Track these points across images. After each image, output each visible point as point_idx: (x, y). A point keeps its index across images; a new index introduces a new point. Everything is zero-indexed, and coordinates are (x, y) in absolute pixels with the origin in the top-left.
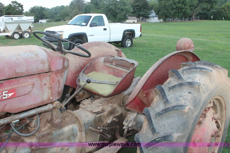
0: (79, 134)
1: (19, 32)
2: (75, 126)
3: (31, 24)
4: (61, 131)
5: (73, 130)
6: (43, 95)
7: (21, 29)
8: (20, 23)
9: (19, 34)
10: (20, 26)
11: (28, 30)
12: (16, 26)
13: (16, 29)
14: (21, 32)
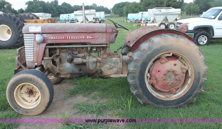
0: (120, 63)
1: (165, 23)
2: (118, 59)
3: (177, 16)
4: (111, 59)
5: (117, 60)
6: (103, 40)
7: (167, 20)
8: (167, 15)
9: (165, 25)
10: (167, 18)
11: (174, 22)
12: (163, 17)
13: (163, 21)
14: (168, 24)
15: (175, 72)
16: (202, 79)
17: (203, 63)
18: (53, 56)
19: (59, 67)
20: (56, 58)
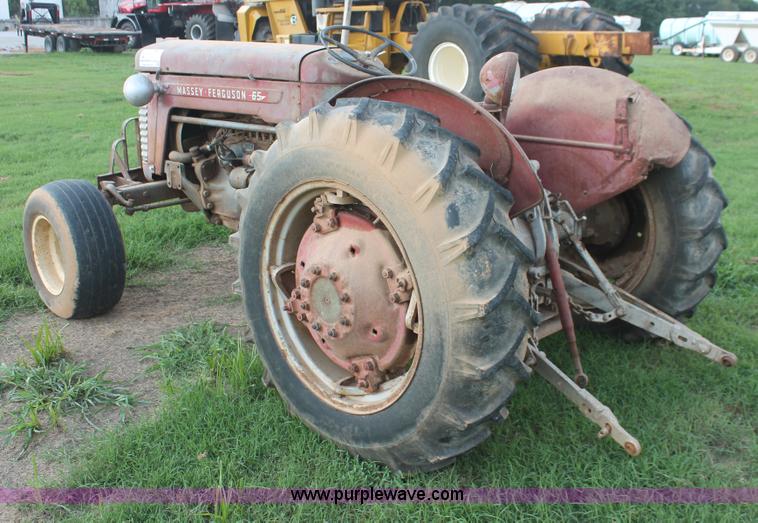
15: (339, 283)
16: (459, 358)
17: (462, 272)
18: (191, 150)
19: (205, 189)
20: (198, 160)
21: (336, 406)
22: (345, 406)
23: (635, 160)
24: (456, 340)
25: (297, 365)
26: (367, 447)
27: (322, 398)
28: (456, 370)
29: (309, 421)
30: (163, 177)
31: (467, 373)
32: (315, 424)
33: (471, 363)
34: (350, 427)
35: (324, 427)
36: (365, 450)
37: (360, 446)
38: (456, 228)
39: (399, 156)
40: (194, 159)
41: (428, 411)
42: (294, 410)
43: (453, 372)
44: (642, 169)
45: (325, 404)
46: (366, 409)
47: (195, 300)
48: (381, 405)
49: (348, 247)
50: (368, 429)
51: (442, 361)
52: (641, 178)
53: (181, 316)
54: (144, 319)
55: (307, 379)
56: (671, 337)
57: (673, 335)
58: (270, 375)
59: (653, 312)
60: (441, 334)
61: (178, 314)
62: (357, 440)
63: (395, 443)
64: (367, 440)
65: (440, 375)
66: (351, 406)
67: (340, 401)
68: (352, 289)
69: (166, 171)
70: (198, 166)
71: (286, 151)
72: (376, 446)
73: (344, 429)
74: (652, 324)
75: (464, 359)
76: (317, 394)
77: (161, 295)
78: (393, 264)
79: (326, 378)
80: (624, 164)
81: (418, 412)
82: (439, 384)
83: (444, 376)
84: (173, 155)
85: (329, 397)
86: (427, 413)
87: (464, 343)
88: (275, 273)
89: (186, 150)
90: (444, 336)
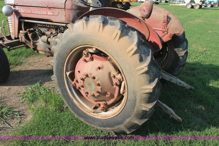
6: (62, 18)
15: (96, 79)
16: (141, 104)
17: (144, 77)
18: (27, 30)
19: (32, 42)
20: (30, 33)
21: (92, 116)
22: (95, 116)
23: (168, 34)
24: (141, 99)
25: (77, 103)
26: (105, 128)
27: (87, 113)
28: (140, 108)
29: (82, 120)
30: (18, 38)
31: (144, 109)
32: (84, 121)
33: (146, 106)
34: (98, 122)
35: (88, 122)
36: (103, 129)
37: (102, 128)
38: (142, 62)
39: (120, 37)
40: (28, 33)
41: (129, 120)
42: (76, 116)
43: (139, 109)
44: (170, 36)
45: (88, 115)
46: (104, 117)
47: (32, 75)
48: (109, 116)
49: (98, 67)
50: (105, 123)
51: (135, 105)
52: (170, 39)
53: (28, 81)
54: (17, 83)
55: (81, 107)
56: (176, 83)
57: (177, 82)
58: (67, 105)
59: (171, 76)
60: (135, 97)
61: (27, 80)
62: (101, 126)
63: (115, 128)
64: (104, 126)
65: (134, 109)
66: (98, 116)
67: (93, 114)
68: (100, 81)
69: (19, 37)
70: (30, 35)
71: (72, 34)
72: (108, 128)
73: (95, 123)
74: (171, 80)
75: (143, 105)
76: (85, 112)
77: (21, 74)
78: (114, 72)
79: (87, 106)
80: (165, 35)
81: (124, 120)
82: (133, 112)
83: (135, 110)
84: (21, 31)
85: (89, 113)
86: (128, 120)
87: (144, 100)
88: (68, 74)
89: (25, 30)
90: (136, 98)
